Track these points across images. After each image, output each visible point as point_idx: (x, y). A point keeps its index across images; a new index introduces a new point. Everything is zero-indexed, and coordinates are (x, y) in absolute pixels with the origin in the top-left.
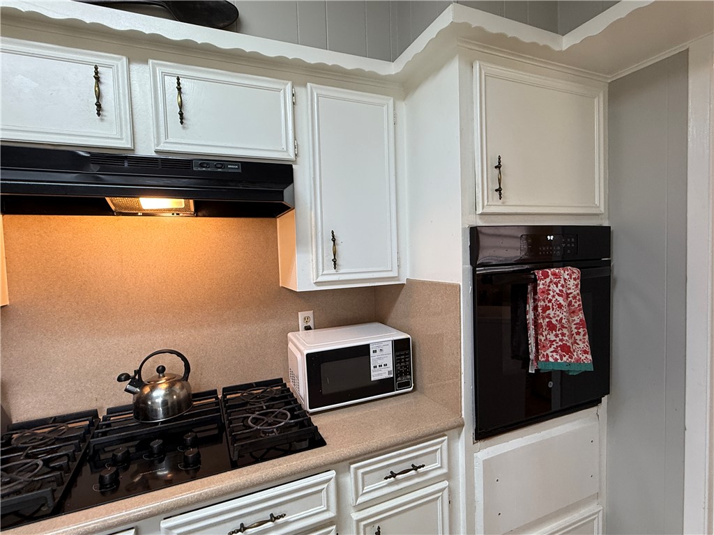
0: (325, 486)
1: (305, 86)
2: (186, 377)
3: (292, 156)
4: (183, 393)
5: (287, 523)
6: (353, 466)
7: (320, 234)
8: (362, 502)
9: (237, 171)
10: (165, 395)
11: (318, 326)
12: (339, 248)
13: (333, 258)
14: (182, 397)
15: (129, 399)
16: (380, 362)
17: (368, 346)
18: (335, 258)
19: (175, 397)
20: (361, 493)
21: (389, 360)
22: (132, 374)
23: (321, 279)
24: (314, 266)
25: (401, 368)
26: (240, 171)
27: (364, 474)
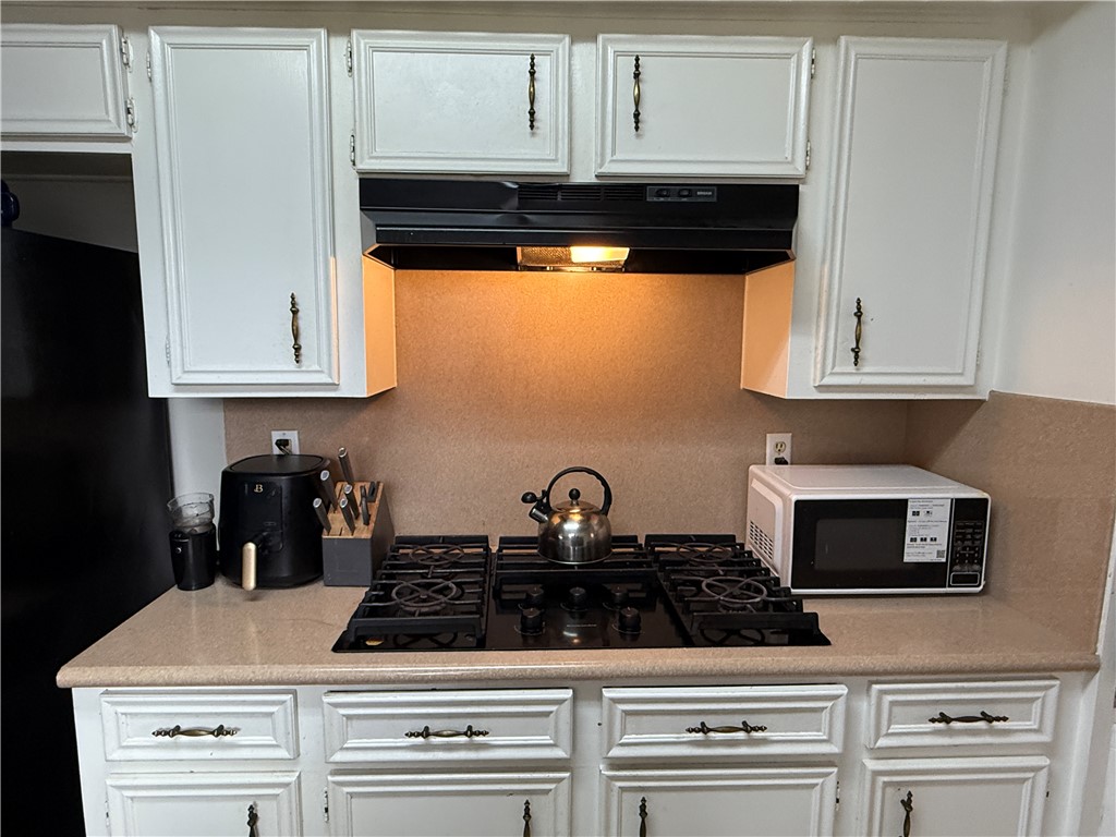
0: (829, 704)
1: (835, 41)
2: (605, 510)
3: (801, 170)
4: (602, 532)
5: (765, 741)
6: (876, 687)
7: (835, 303)
8: (884, 745)
9: (710, 200)
10: (580, 530)
11: (798, 460)
12: (867, 329)
13: (854, 346)
14: (601, 537)
15: (533, 530)
16: (923, 533)
17: (905, 502)
18: (857, 347)
19: (592, 535)
20: (884, 732)
21: (942, 533)
22: (539, 495)
23: (828, 381)
24: (819, 358)
25: (964, 549)
26: (715, 200)
27: (893, 703)
